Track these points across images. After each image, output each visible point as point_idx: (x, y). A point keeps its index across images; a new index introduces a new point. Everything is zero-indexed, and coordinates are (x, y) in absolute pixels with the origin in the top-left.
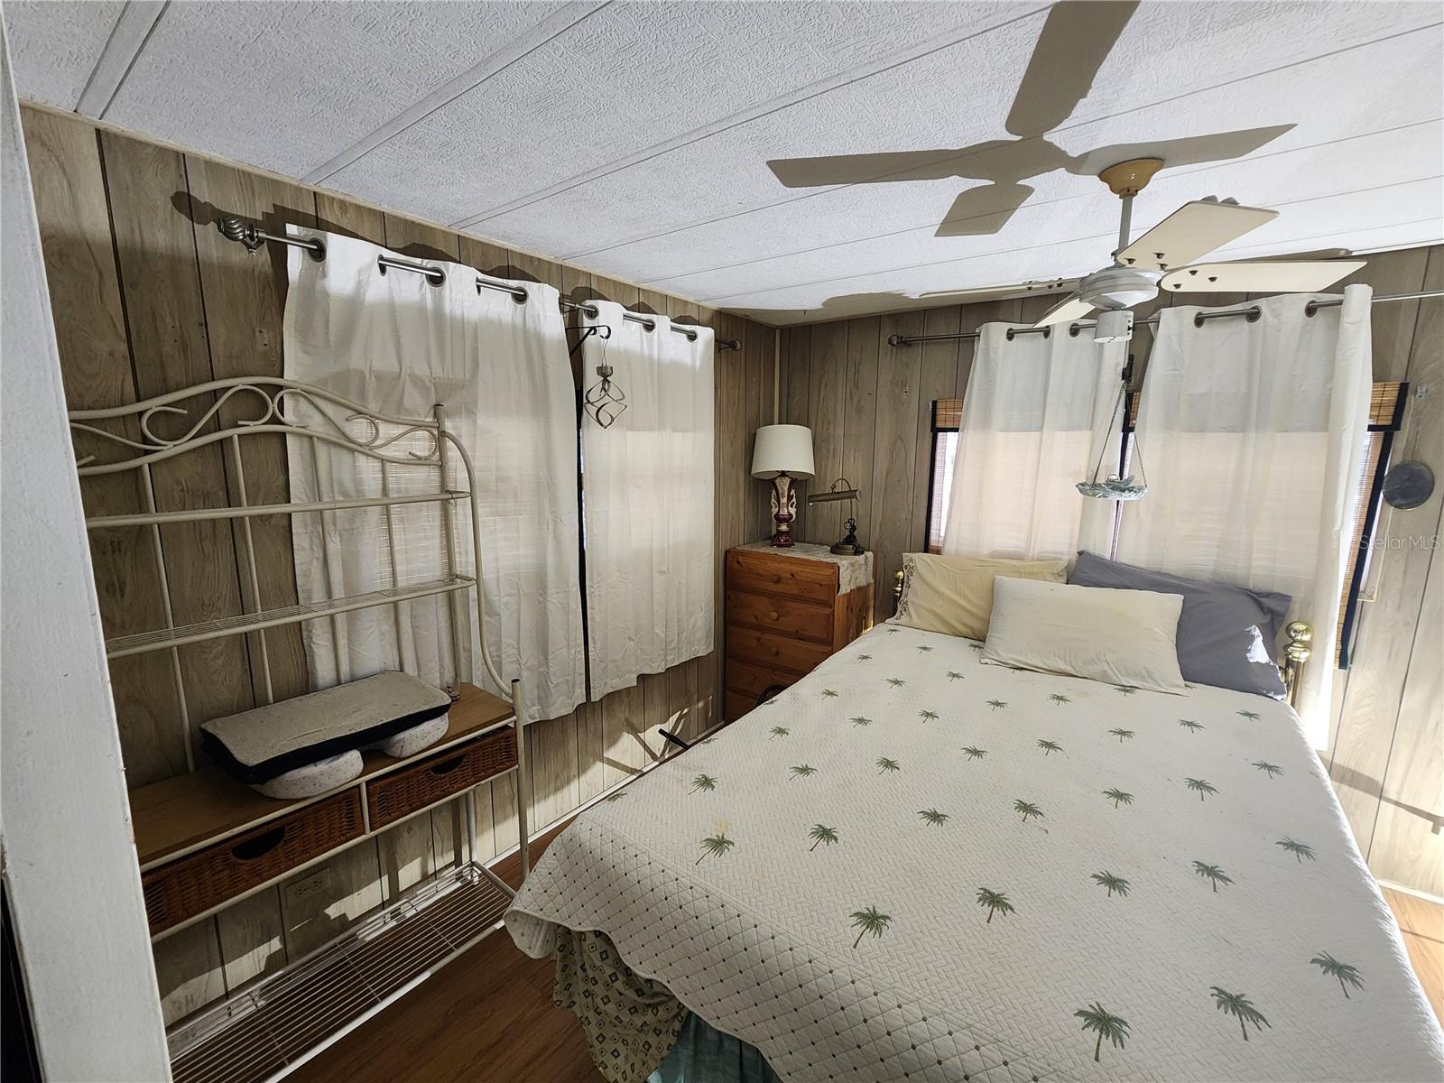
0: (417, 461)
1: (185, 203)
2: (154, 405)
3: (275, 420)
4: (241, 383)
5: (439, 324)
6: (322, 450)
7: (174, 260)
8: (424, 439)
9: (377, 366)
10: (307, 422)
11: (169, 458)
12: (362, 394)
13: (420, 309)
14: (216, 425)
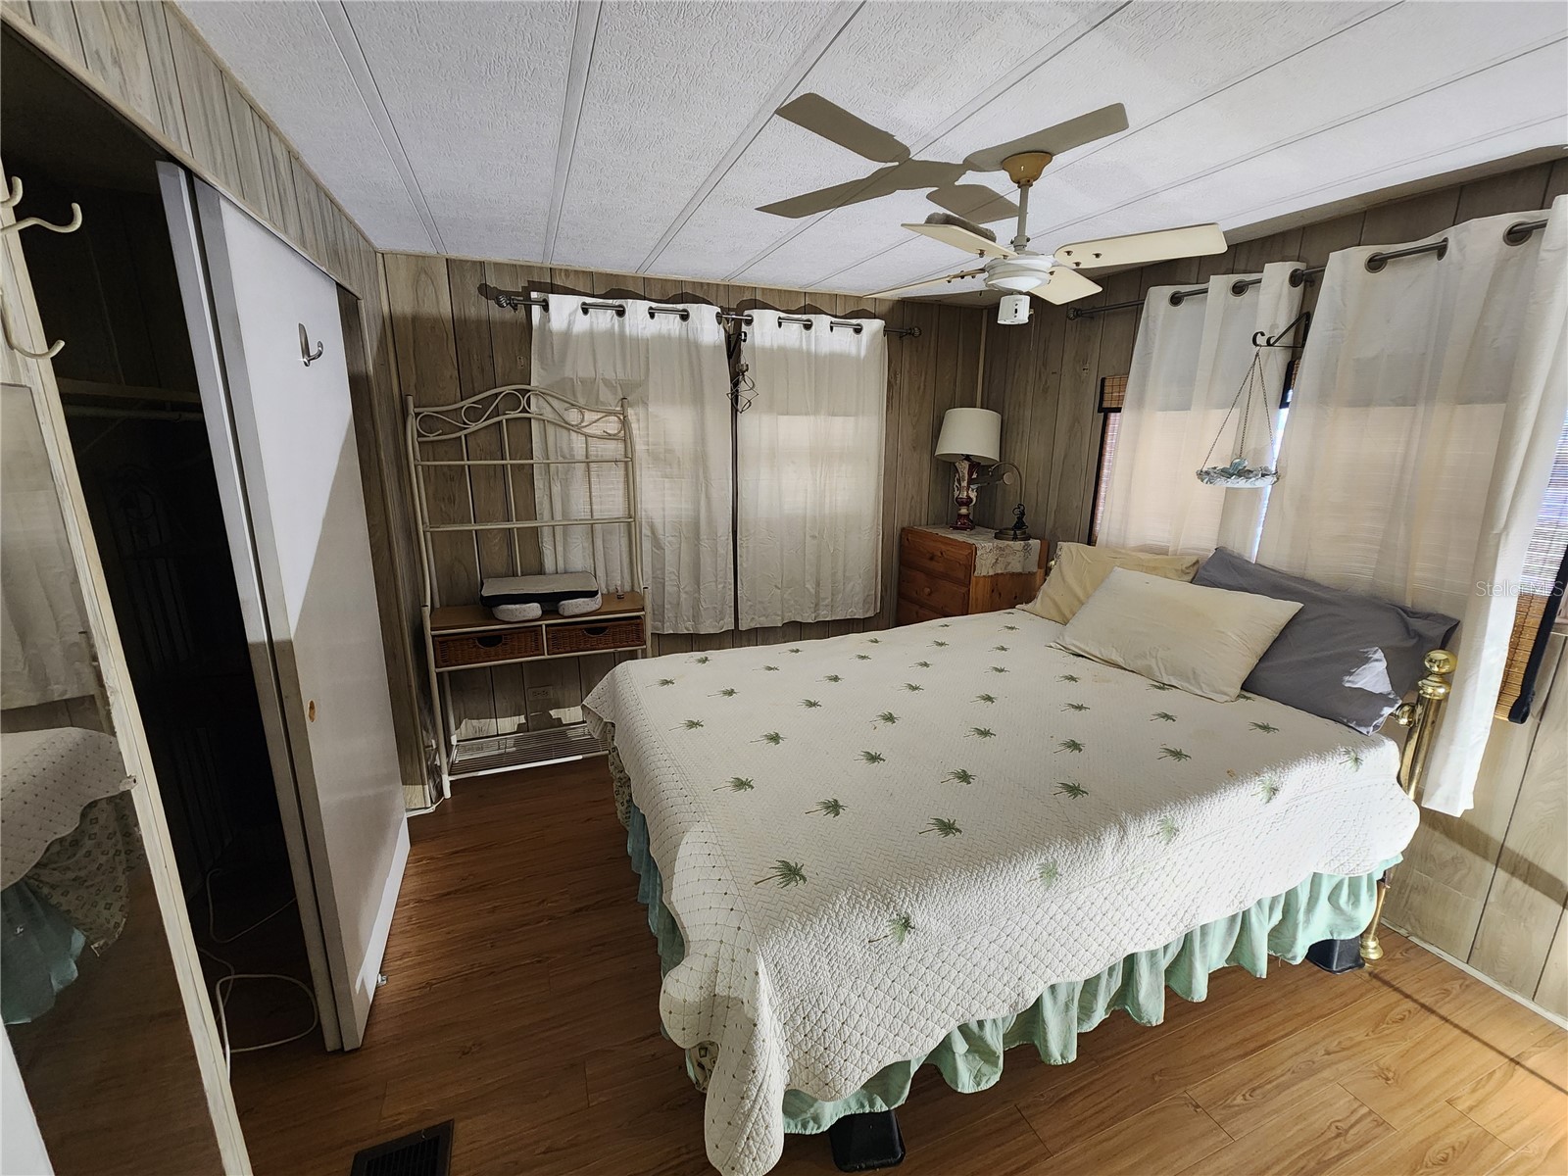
0: (609, 437)
1: (485, 290)
2: (467, 403)
3: (524, 411)
4: (507, 389)
5: (622, 343)
6: (550, 429)
7: (479, 322)
8: (614, 422)
9: (581, 374)
10: (544, 411)
11: (473, 432)
12: (574, 394)
13: (610, 333)
14: (496, 413)
